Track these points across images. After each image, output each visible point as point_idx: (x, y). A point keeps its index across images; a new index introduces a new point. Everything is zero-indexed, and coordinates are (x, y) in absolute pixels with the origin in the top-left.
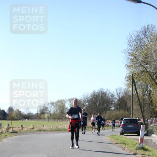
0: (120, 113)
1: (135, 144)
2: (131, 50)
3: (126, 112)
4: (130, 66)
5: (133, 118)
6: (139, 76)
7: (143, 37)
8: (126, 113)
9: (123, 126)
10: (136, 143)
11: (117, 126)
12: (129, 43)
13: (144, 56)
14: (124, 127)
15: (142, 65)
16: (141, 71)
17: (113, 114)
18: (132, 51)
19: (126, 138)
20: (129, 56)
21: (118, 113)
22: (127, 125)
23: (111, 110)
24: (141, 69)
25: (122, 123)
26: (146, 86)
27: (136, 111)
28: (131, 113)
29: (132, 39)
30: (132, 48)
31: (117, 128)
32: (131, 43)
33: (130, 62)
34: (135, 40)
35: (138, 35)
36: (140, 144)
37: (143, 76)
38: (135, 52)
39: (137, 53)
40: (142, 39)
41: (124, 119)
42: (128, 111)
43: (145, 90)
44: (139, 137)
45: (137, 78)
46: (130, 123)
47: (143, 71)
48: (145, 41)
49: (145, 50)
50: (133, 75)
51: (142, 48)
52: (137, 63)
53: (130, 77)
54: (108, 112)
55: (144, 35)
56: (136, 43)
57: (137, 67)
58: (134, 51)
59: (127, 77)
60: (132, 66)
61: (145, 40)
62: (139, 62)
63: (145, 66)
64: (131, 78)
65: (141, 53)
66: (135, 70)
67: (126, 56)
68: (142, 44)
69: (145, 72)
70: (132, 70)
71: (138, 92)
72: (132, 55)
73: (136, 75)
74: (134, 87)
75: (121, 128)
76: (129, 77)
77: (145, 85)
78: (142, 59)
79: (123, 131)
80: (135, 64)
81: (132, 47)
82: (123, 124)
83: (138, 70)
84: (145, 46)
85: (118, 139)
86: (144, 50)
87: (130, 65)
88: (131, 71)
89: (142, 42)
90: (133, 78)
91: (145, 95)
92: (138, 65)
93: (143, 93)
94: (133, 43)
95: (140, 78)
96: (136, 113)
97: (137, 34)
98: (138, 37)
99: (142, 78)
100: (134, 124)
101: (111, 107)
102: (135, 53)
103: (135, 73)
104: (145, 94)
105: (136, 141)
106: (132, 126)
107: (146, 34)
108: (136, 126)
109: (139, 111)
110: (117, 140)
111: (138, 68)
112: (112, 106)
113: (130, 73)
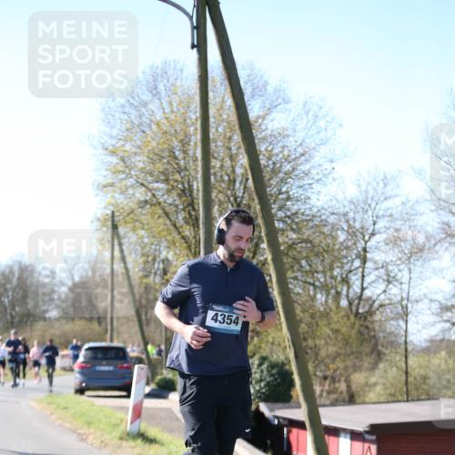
0: (77, 328)
1: (118, 422)
2: (111, 137)
3: (95, 326)
4: (105, 186)
5: (116, 344)
6: (131, 216)
7: (147, 97)
8: (92, 330)
9: (82, 368)
10: (122, 421)
11: (64, 369)
12: (106, 115)
13: (148, 157)
14: (85, 370)
15: (142, 184)
16: (140, 202)
17: (53, 331)
18: (114, 142)
19: (93, 405)
20: (103, 157)
21: (68, 327)
22: (95, 366)
23: (50, 318)
24: (140, 194)
25: (81, 359)
26: (153, 247)
27: (125, 321)
28: (107, 330)
29: (113, 104)
30: (115, 132)
31: (63, 372)
32: (109, 117)
33: (106, 173)
34: (123, 106)
35: (133, 92)
36: (132, 423)
37: (145, 215)
38: (121, 143)
39: (128, 147)
40: (145, 105)
41: (86, 346)
42: (100, 323)
43: (150, 259)
44: (130, 403)
45: (126, 222)
46: (106, 359)
47: (146, 202)
48: (154, 109)
49: (153, 139)
50: (113, 212)
51: (144, 132)
52: (129, 176)
53: (106, 220)
54: (40, 325)
55: (151, 92)
56: (126, 117)
57: (127, 188)
58: (120, 139)
59: (99, 220)
60: (112, 185)
61: (154, 106)
62: (133, 173)
63: (151, 186)
64: (109, 223)
65: (139, 147)
66: (122, 199)
67: (96, 156)
68: (144, 119)
69: (151, 205)
70: (113, 197)
71: (130, 266)
72: (113, 153)
73: (125, 214)
74: (117, 248)
75: (78, 375)
76: (102, 219)
77: (152, 244)
78: (141, 165)
79: (82, 383)
80: (122, 179)
81: (112, 127)
82: (83, 362)
83: (130, 198)
84: (154, 127)
85: (66, 408)
86: (149, 139)
87: (105, 183)
88: (109, 200)
89: (144, 115)
90: (113, 221)
91: (153, 275)
92: (129, 184)
93: (144, 269)
94: (117, 115)
95: (137, 224)
96: (124, 329)
97: (130, 89)
98: (133, 98)
99: (141, 223)
100: (116, 362)
101: (46, 311)
102: (123, 145)
103: (121, 206)
104: (150, 272)
105: (120, 415)
106: (111, 368)
107: (156, 88)
108: (122, 367)
109: (131, 324)
110: (64, 411)
111: (131, 191)
112: (50, 308)
113: (105, 208)
